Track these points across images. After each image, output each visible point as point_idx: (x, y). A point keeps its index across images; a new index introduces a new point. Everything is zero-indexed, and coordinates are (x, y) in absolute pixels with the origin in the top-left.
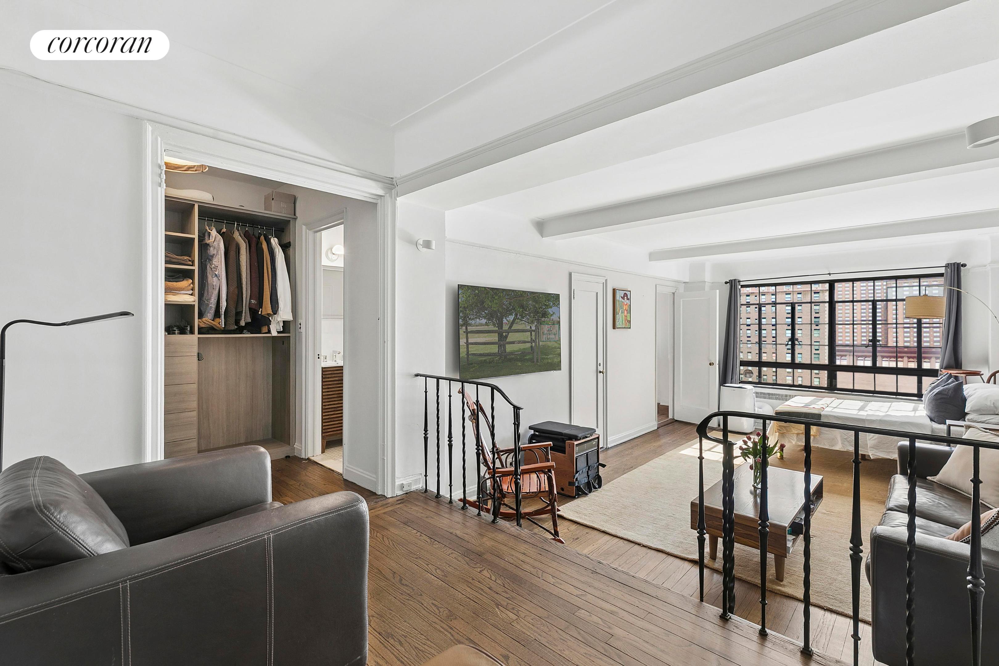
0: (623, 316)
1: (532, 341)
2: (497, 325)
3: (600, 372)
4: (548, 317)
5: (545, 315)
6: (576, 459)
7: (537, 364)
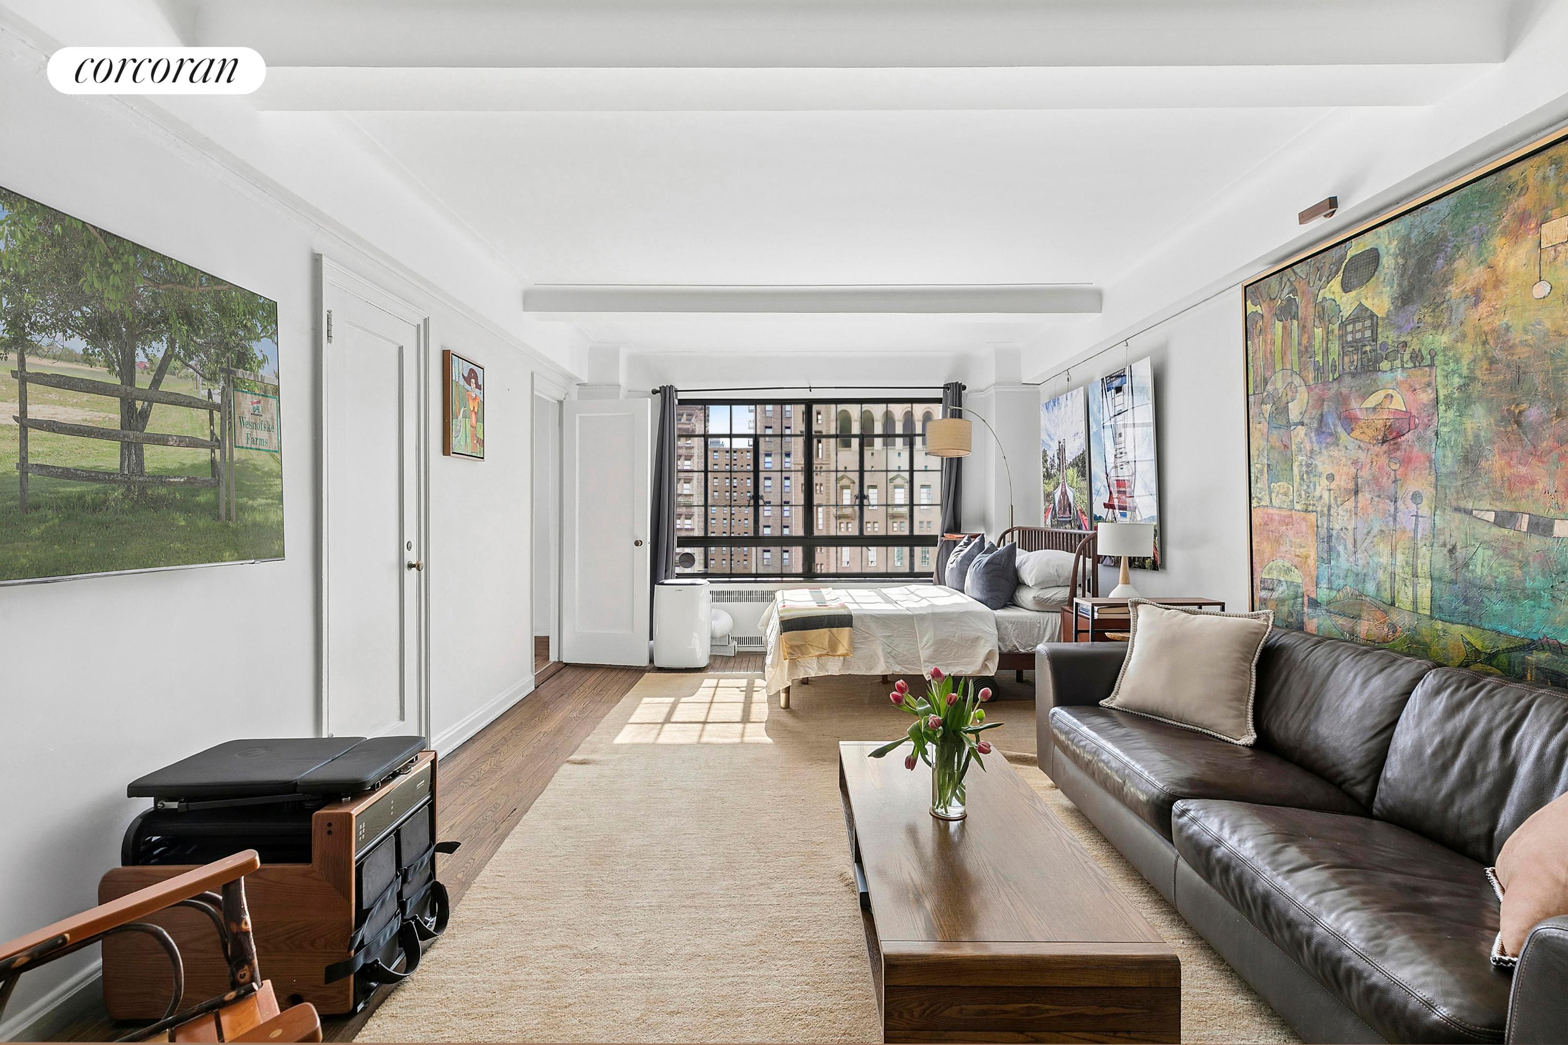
0: (468, 426)
1: (215, 443)
2: (118, 369)
3: (411, 566)
4: (251, 370)
5: (243, 359)
6: (359, 870)
7: (228, 526)
